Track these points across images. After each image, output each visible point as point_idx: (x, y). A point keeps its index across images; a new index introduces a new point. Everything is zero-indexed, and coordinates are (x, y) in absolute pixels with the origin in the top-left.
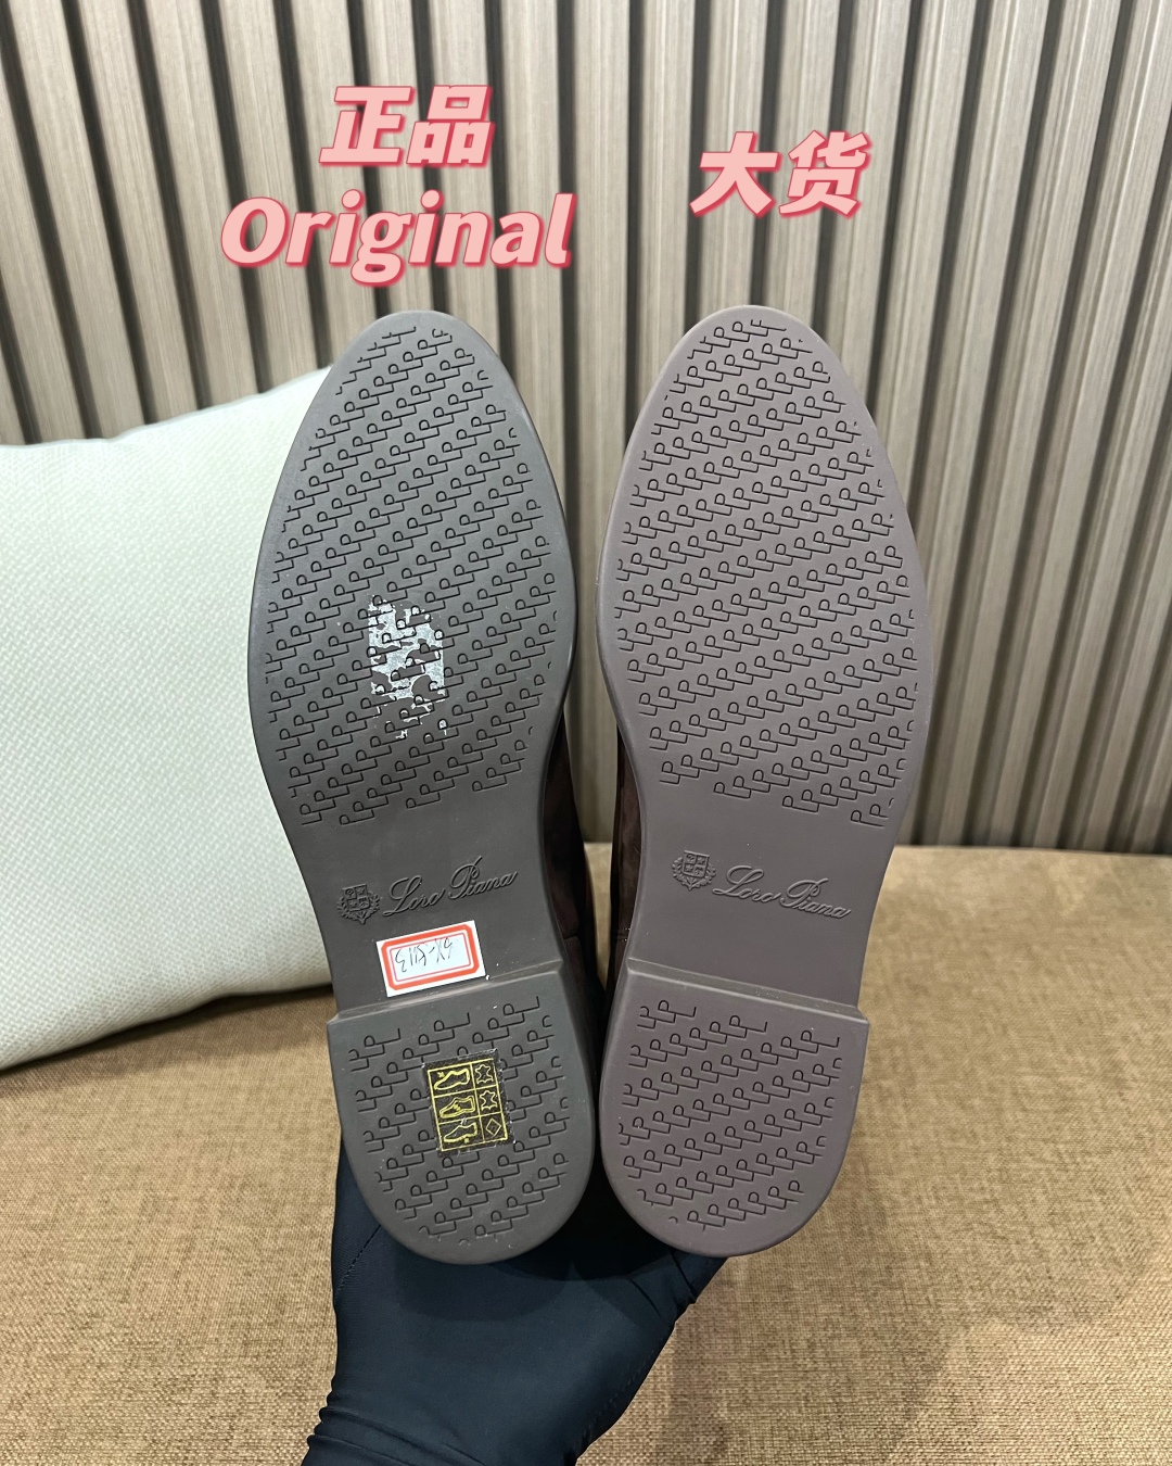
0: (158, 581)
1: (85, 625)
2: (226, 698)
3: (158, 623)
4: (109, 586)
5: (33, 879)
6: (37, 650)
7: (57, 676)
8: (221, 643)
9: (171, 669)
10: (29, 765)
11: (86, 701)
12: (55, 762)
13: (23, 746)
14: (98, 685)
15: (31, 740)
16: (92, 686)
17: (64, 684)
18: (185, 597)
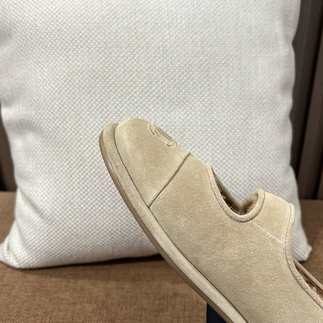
0: (182, 29)
1: (142, 47)
2: (204, 96)
3: (178, 51)
4: (158, 29)
5: (92, 176)
6: (117, 57)
7: (123, 73)
8: (207, 65)
9: (180, 76)
10: (101, 117)
11: (135, 88)
12: (114, 117)
13: (100, 107)
15: (105, 105)
16: (139, 80)
17: (126, 78)
18: (194, 38)
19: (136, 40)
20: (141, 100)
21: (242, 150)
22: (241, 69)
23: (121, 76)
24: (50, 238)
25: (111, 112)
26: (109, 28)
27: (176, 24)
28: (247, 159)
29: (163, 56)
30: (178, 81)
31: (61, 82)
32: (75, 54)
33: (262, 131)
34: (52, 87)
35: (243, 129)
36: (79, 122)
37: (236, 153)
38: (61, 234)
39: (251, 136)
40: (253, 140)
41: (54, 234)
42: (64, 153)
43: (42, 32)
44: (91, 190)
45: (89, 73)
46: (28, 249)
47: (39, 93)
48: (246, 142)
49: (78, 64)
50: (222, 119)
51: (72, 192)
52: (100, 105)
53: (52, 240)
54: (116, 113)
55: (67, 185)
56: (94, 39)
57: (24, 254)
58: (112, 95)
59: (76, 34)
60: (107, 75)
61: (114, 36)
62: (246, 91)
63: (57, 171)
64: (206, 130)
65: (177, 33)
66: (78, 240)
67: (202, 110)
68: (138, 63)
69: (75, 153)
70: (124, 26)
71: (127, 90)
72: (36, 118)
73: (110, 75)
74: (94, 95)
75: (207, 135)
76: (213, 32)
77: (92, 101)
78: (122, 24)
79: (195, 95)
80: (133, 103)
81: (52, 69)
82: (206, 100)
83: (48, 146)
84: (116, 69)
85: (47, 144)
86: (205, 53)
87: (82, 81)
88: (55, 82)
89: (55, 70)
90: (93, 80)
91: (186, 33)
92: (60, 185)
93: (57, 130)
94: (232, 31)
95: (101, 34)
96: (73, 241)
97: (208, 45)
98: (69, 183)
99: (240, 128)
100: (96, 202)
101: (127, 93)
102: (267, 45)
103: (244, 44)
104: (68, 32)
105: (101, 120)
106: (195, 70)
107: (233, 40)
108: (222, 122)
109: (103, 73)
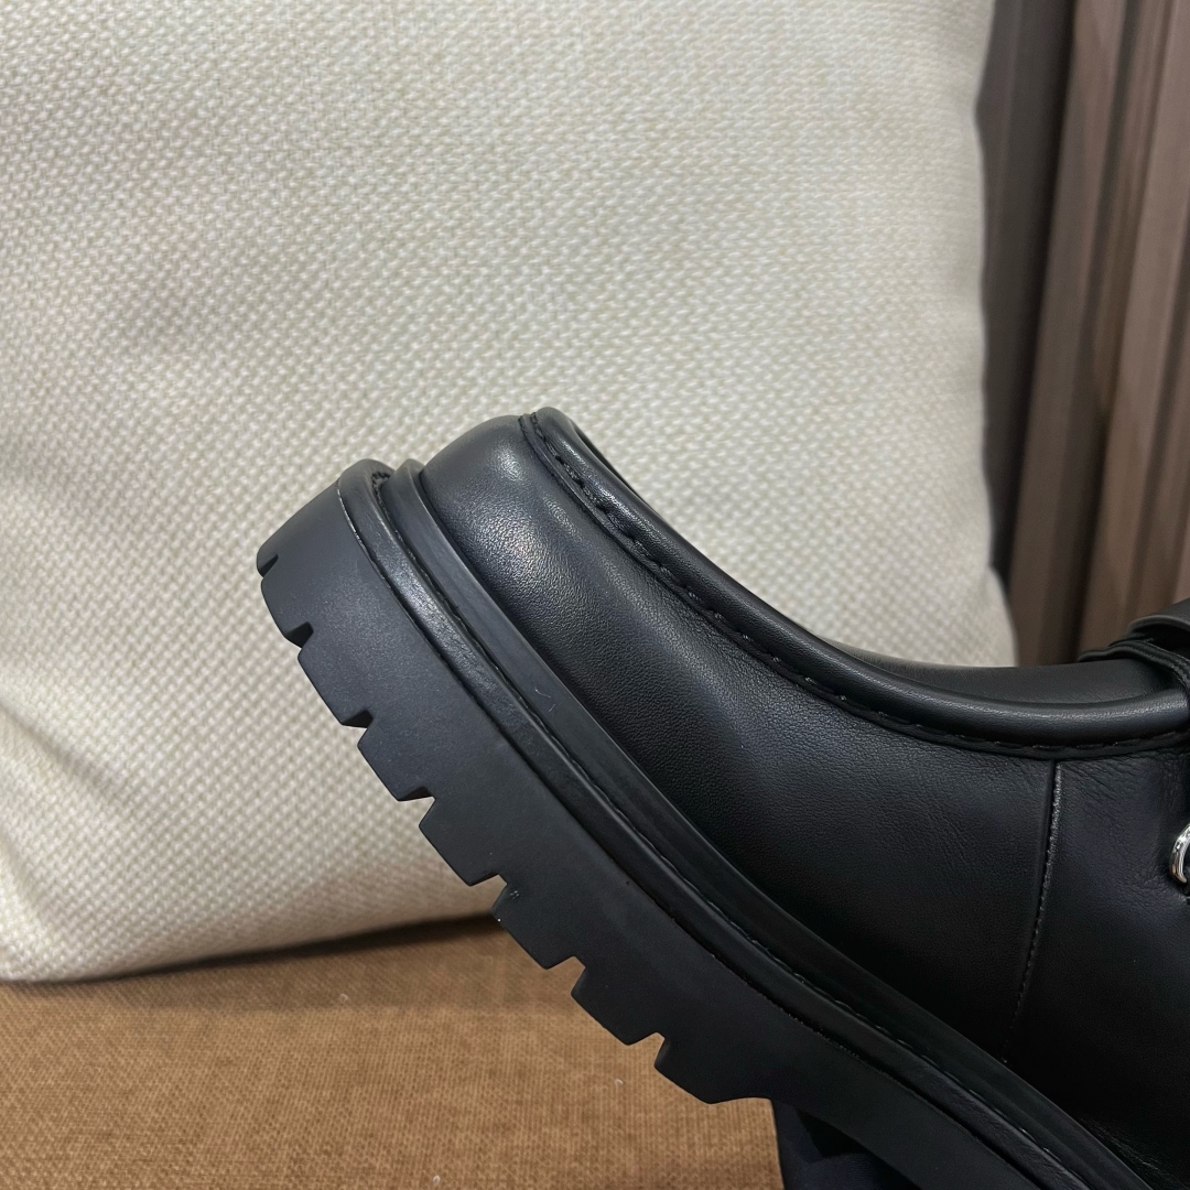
0: (572, 75)
1: (429, 148)
2: (667, 323)
3: (561, 158)
4: (482, 75)
6: (335, 188)
7: (363, 246)
8: (672, 207)
9: (575, 251)
10: (290, 416)
11: (411, 300)
12: (339, 415)
13: (284, 379)
14: (437, 272)
15: (302, 370)
16: (424, 271)
17: (374, 264)
18: (619, 108)
19: (404, 122)
20: (436, 346)
21: (811, 518)
22: (796, 221)
23: (357, 258)
24: (129, 868)
25: (326, 397)
26: (298, 77)
27: (550, 57)
28: (830, 548)
29: (508, 180)
30: (568, 270)
31: (125, 289)
32: (175, 180)
33: (879, 446)
34: (92, 310)
35: (812, 439)
36: (209, 438)
37: (794, 527)
38: (169, 853)
39: (841, 463)
40: (851, 478)
41: (143, 854)
42: (160, 555)
43: (39, 97)
44: (272, 688)
45: (234, 252)
46: (49, 913)
47: (46, 332)
48: (826, 489)
49: (190, 218)
50: (735, 408)
51: (199, 698)
52: (282, 371)
53: (137, 875)
54: (345, 395)
55: (179, 672)
56: (243, 121)
57: (34, 932)
58: (325, 332)
59: (171, 105)
60: (302, 257)
61: (320, 106)
62: (816, 302)
63: (137, 623)
64: (684, 450)
65: (557, 92)
66: (236, 873)
67: (662, 375)
68: (416, 206)
69: (202, 552)
70: (356, 67)
71: (383, 312)
72: (40, 426)
73: (312, 258)
74: (256, 335)
75: (685, 468)
76: (689, 85)
77: (251, 355)
78: (347, 60)
79: (634, 322)
80: (409, 356)
81: (90, 241)
82: (676, 338)
83: (96, 529)
84: (337, 230)
85: (88, 524)
86: (664, 163)
87: (208, 282)
88: (106, 292)
89: (101, 242)
90: (251, 275)
91: (589, 90)
92: (153, 672)
93: (123, 471)
94: (760, 79)
95: (270, 101)
96: (217, 874)
97: (674, 135)
98: (186, 663)
99: (802, 437)
100: (295, 728)
101: (383, 320)
102: (885, 127)
103: (801, 127)
104: (140, 98)
105: (291, 425)
106: (629, 227)
107: (762, 113)
108: (737, 416)
109: (284, 247)
